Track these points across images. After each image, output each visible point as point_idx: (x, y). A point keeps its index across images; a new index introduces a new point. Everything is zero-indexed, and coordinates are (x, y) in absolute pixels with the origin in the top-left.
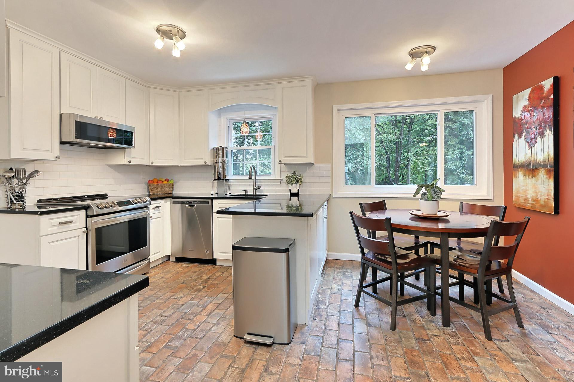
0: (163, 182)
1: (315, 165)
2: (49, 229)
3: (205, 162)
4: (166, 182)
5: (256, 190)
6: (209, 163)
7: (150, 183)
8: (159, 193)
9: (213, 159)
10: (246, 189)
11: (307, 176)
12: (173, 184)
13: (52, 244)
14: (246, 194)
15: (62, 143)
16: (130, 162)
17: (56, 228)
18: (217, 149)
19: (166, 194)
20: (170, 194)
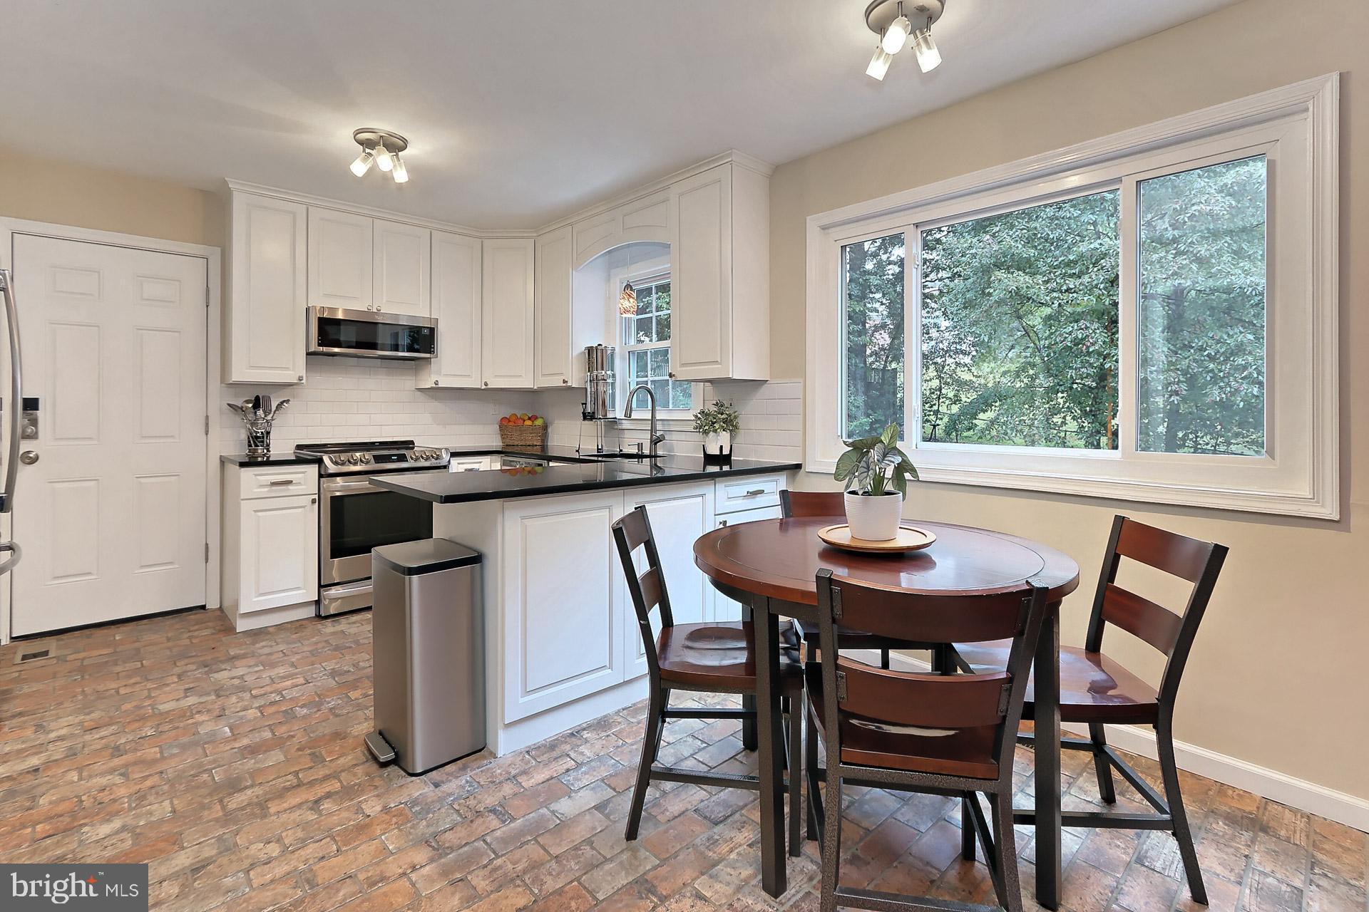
0: (524, 421)
1: (768, 382)
2: (256, 490)
3: (564, 380)
4: (528, 423)
5: (656, 444)
6: (574, 383)
7: (505, 425)
8: (516, 443)
9: (583, 374)
10: (640, 441)
11: (750, 412)
12: (545, 428)
13: (260, 514)
14: (640, 452)
15: (308, 354)
16: (436, 383)
17: (266, 489)
18: (589, 350)
19: (529, 446)
20: (536, 445)
